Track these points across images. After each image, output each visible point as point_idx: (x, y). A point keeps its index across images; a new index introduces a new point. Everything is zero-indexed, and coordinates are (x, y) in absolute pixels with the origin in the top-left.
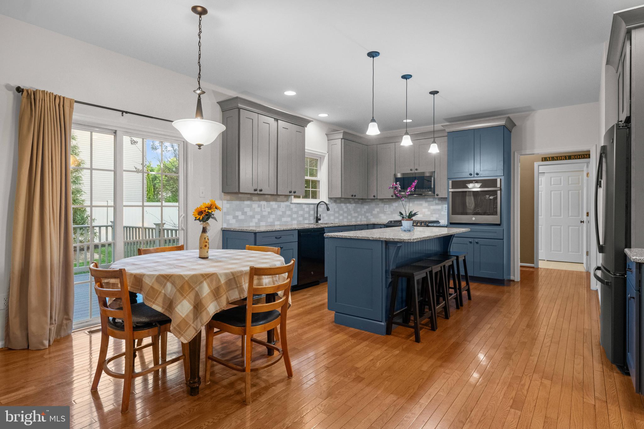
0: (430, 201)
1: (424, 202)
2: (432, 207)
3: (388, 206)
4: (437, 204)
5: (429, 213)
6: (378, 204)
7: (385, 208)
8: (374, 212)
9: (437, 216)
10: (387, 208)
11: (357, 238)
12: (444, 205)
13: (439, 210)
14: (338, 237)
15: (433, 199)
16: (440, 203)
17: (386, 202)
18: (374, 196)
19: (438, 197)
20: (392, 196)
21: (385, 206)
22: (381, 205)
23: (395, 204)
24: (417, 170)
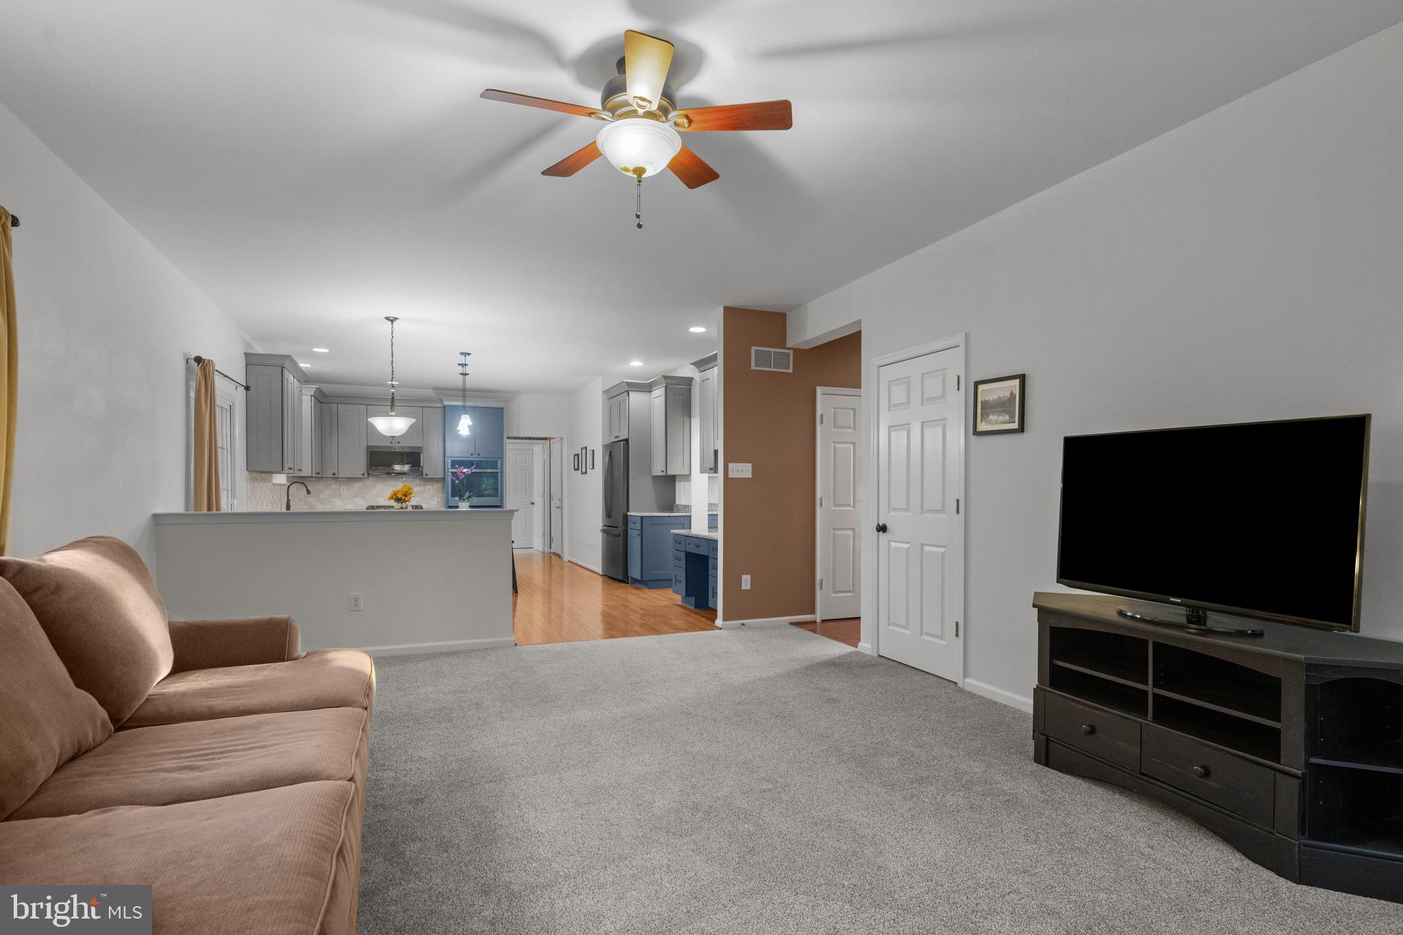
3: (345, 487)
6: (330, 485)
7: (341, 490)
8: (322, 496)
13: (420, 492)
16: (422, 483)
17: (344, 481)
18: (334, 474)
19: (427, 477)
20: (363, 475)
21: (342, 487)
22: (335, 486)
23: (358, 485)
24: (399, 443)
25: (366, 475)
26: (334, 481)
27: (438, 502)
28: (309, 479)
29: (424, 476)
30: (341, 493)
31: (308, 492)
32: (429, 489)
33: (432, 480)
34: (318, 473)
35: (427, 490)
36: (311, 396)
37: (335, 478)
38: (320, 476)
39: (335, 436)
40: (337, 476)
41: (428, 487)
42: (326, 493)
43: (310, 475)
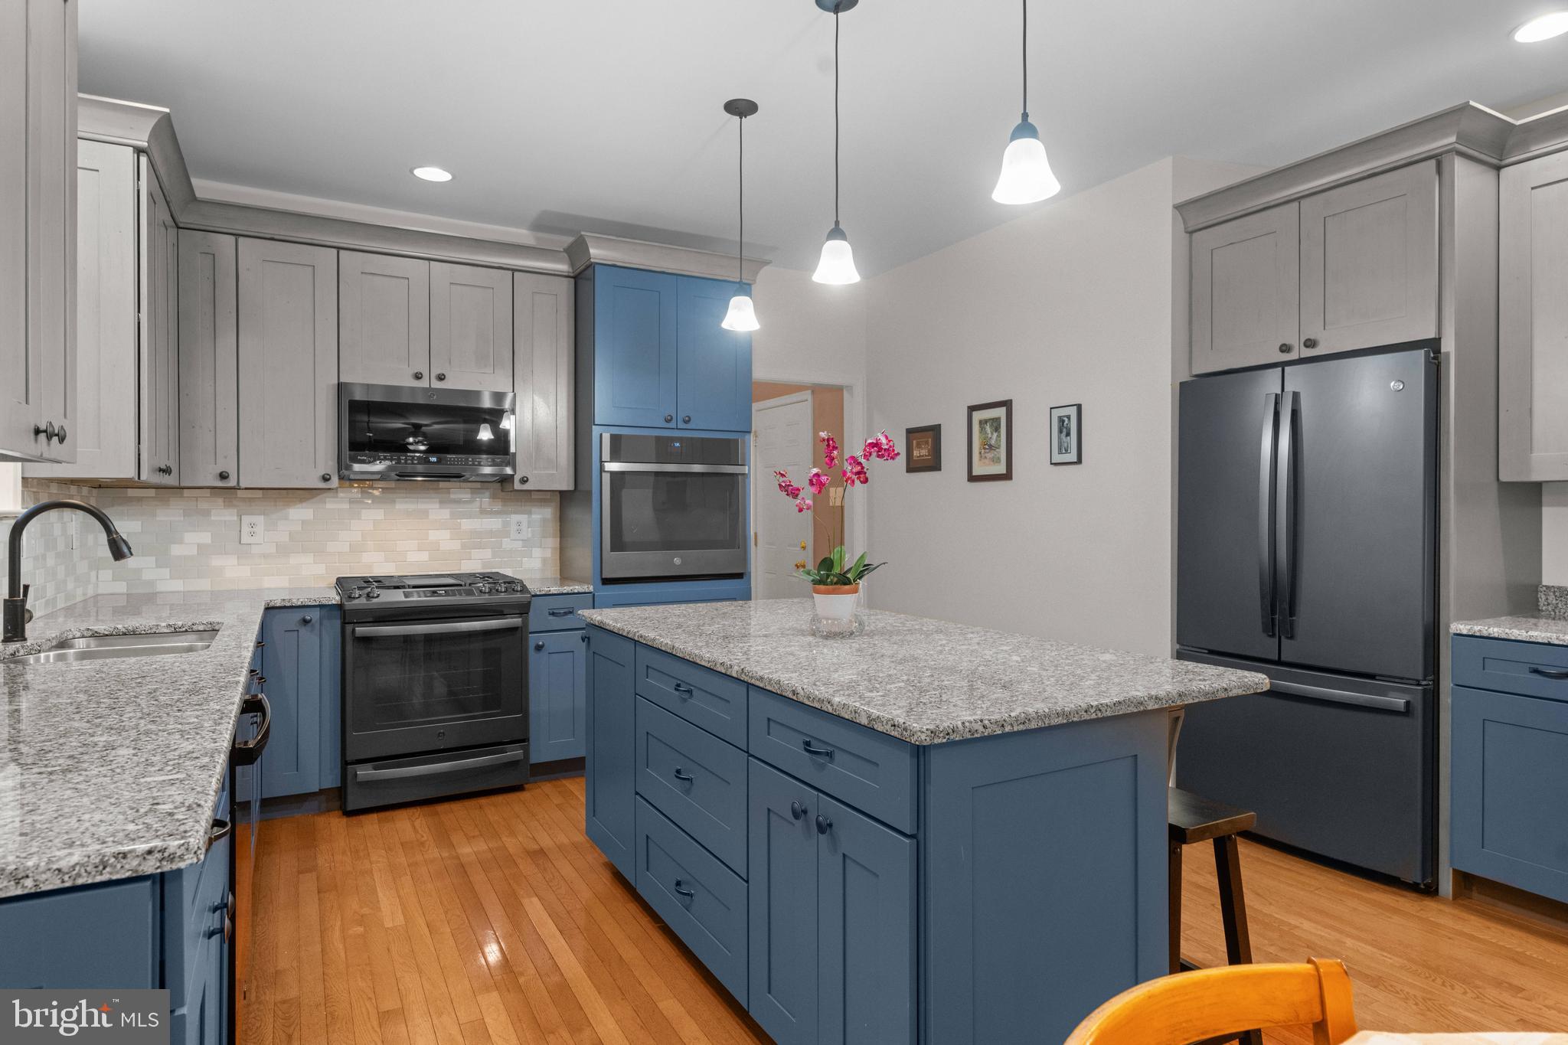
0: (458, 502)
1: (437, 506)
2: (467, 524)
3: (259, 520)
4: (483, 512)
5: (456, 545)
6: (207, 513)
7: (246, 529)
8: (176, 550)
9: (487, 554)
10: (260, 529)
11: (1094, 716)
12: (513, 516)
13: (491, 533)
14: (1008, 729)
15: (472, 493)
16: (498, 507)
17: (251, 500)
18: (223, 476)
19: (526, 487)
20: (326, 478)
21: (246, 519)
22: (223, 515)
23: (300, 513)
24: (441, 378)
25: (335, 482)
26: (220, 501)
27: (544, 561)
28: (131, 492)
29: (517, 486)
30: (245, 539)
31: (118, 549)
32: (519, 524)
33: (531, 497)
34: (167, 471)
35: (513, 528)
36: (139, 151)
37: (226, 489)
38: (166, 480)
39: (227, 341)
40: (232, 482)
41: (515, 518)
42: (193, 540)
43: (130, 472)
